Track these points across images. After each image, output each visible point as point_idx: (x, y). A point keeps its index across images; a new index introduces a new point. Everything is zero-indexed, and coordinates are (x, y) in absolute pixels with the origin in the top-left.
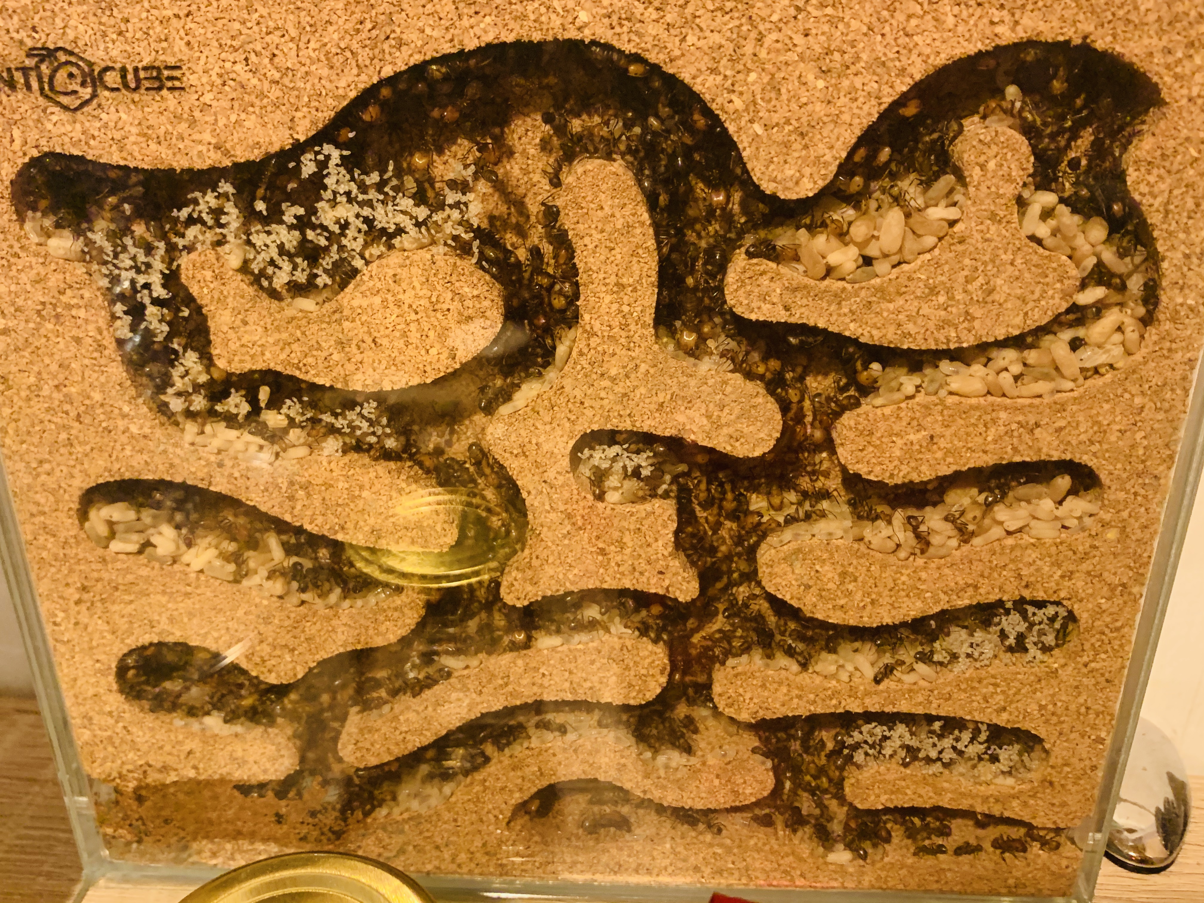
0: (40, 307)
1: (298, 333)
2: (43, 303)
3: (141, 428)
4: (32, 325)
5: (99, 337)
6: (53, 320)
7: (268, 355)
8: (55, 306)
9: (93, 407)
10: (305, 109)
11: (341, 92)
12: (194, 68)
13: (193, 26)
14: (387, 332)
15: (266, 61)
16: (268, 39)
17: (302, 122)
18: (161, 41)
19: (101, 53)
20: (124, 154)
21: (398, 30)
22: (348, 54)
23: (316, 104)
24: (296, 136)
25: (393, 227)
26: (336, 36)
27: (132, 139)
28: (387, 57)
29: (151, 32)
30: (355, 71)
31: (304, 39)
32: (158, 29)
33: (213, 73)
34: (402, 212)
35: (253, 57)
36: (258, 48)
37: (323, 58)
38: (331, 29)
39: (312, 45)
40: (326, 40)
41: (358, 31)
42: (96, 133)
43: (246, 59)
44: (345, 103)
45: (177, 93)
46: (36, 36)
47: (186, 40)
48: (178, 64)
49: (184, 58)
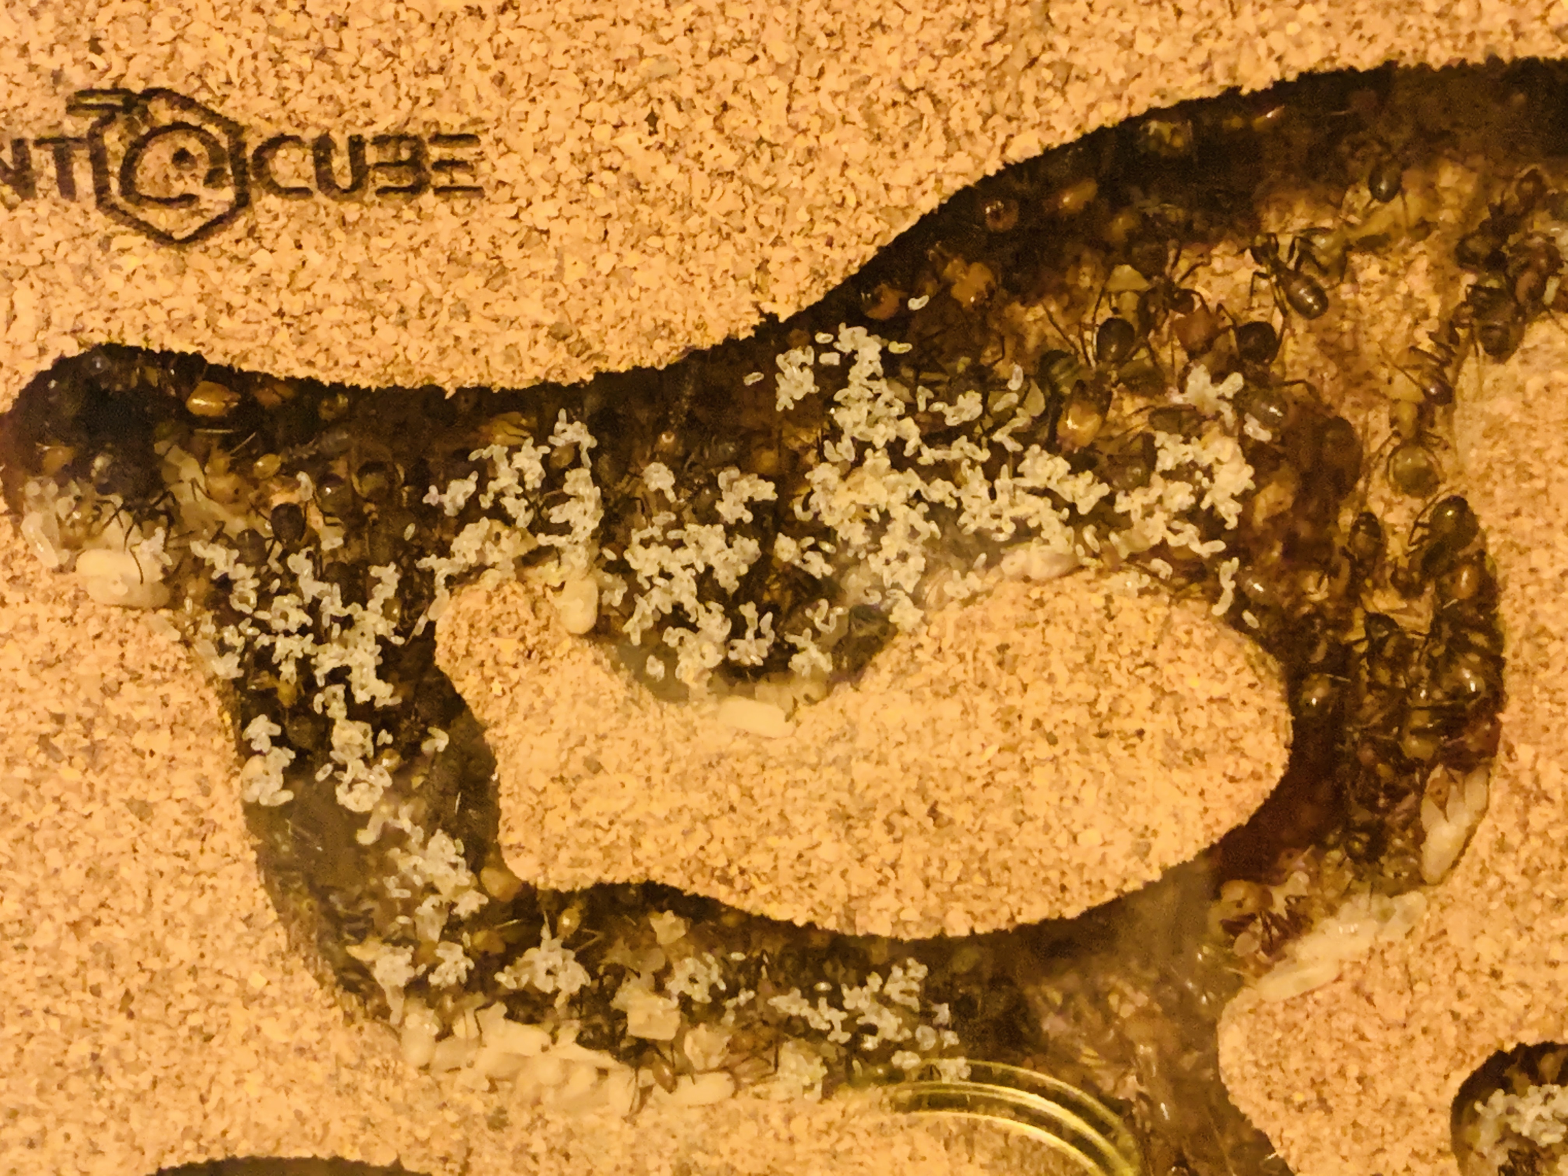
0: (48, 727)
1: (734, 793)
2: (59, 719)
3: (295, 1027)
4: (22, 772)
5: (201, 802)
6: (80, 760)
7: (648, 846)
8: (89, 726)
9: (167, 975)
10: (799, 242)
11: (898, 197)
12: (511, 138)
13: (516, 36)
14: (970, 789)
15: (705, 123)
16: (713, 68)
17: (787, 273)
18: (428, 72)
19: (265, 104)
20: (309, 351)
21: (1063, 44)
22: (923, 103)
23: (830, 228)
24: (768, 307)
25: (1010, 528)
26: (894, 61)
27: (333, 314)
28: (1028, 109)
29: (404, 52)
30: (939, 146)
31: (809, 69)
32: (423, 45)
33: (561, 154)
34: (1033, 491)
35: (669, 114)
36: (686, 91)
37: (855, 115)
38: (881, 42)
39: (830, 82)
40: (867, 71)
41: (955, 47)
42: (237, 300)
43: (652, 119)
44: (905, 226)
45: (459, 205)
46: (100, 62)
47: (493, 72)
48: (470, 130)
49: (485, 115)
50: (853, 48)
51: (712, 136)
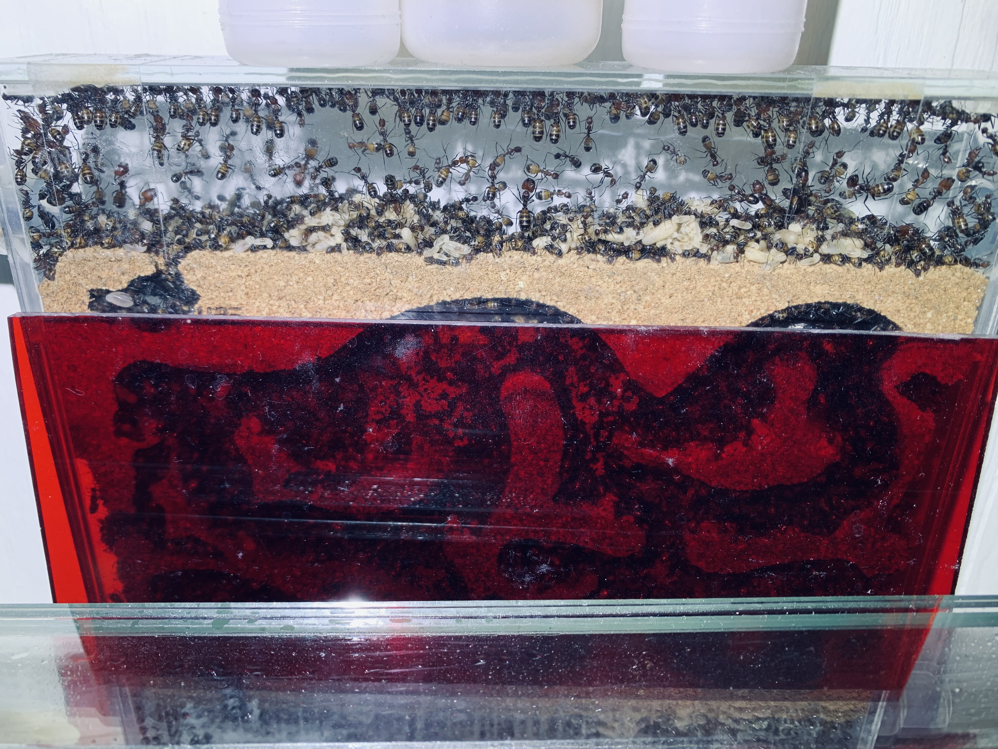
13: (251, 283)
17: (324, 346)
18: (228, 291)
21: (395, 290)
28: (386, 306)
39: (334, 297)
47: (245, 291)
48: (239, 306)
49: (243, 303)
50: (341, 288)
51: (304, 310)
